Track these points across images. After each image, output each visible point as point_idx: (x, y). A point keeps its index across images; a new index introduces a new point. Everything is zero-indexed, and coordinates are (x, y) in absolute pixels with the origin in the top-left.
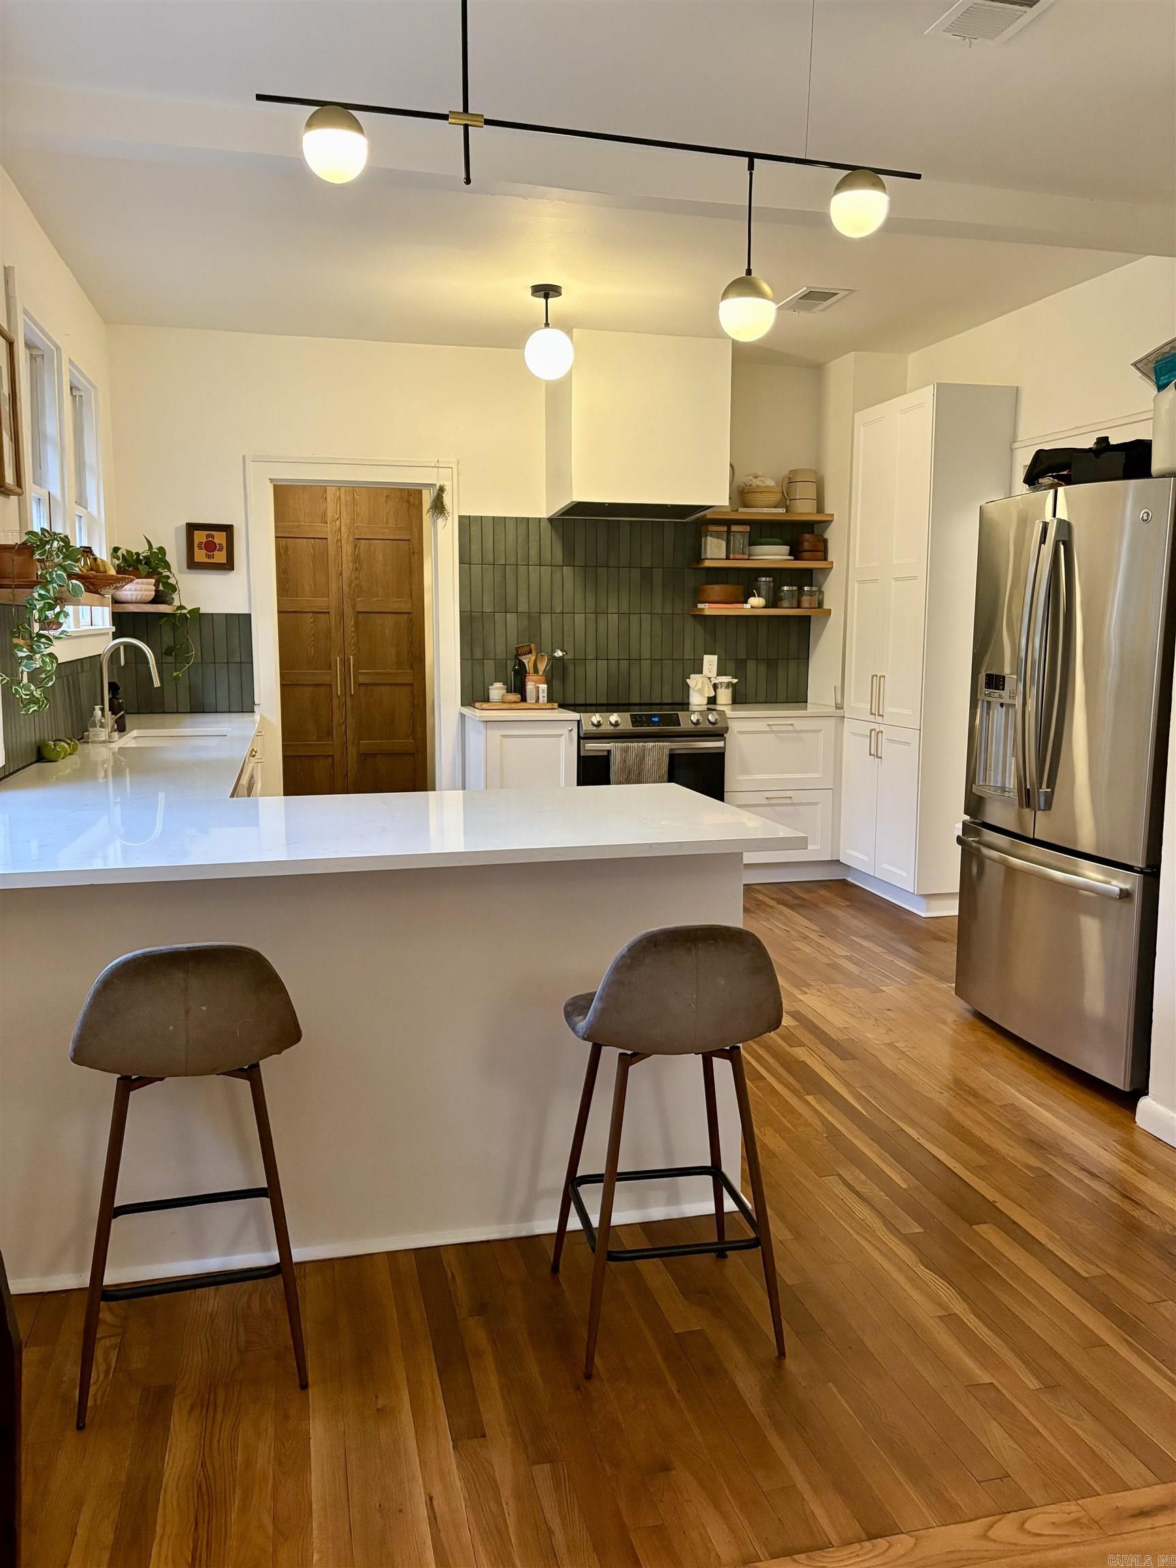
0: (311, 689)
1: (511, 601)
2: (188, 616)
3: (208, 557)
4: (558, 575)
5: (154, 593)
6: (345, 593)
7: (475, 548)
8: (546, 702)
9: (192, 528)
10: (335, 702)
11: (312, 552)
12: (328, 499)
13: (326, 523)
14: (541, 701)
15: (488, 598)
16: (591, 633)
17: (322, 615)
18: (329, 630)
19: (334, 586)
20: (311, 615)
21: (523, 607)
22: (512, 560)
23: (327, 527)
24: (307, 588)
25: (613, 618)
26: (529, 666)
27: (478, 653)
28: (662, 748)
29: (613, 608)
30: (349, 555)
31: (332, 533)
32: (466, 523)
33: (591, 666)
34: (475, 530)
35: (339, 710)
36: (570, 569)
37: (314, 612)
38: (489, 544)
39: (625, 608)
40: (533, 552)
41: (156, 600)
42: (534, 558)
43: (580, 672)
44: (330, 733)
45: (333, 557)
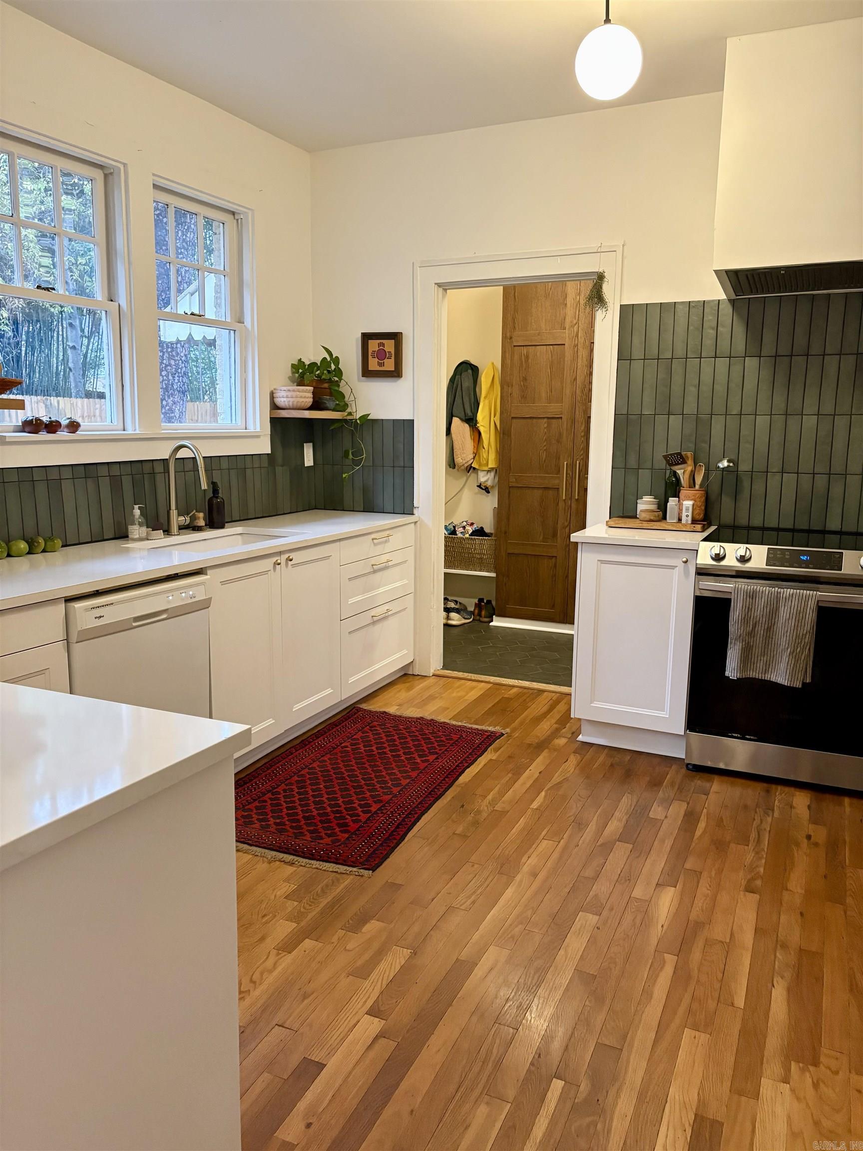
0: (540, 491)
1: (676, 402)
2: (358, 421)
3: (380, 365)
4: (737, 369)
5: (311, 400)
6: (579, 398)
7: (637, 341)
8: (690, 522)
9: (366, 337)
10: (561, 504)
11: (550, 359)
12: (568, 305)
13: (565, 329)
14: (684, 521)
15: (648, 398)
16: (777, 438)
17: (554, 420)
18: (560, 434)
19: (568, 392)
20: (545, 420)
21: (690, 408)
22: (680, 352)
23: (565, 333)
24: (543, 395)
25: (810, 422)
26: (684, 480)
27: (632, 462)
28: (808, 598)
29: (810, 406)
30: (585, 359)
31: (569, 339)
32: (627, 312)
33: (774, 481)
34: (639, 319)
35: (565, 513)
36: (755, 360)
37: (548, 418)
38: (654, 334)
39: (828, 408)
40: (709, 342)
41: (316, 405)
42: (708, 350)
43: (759, 487)
44: (555, 535)
45: (569, 362)
